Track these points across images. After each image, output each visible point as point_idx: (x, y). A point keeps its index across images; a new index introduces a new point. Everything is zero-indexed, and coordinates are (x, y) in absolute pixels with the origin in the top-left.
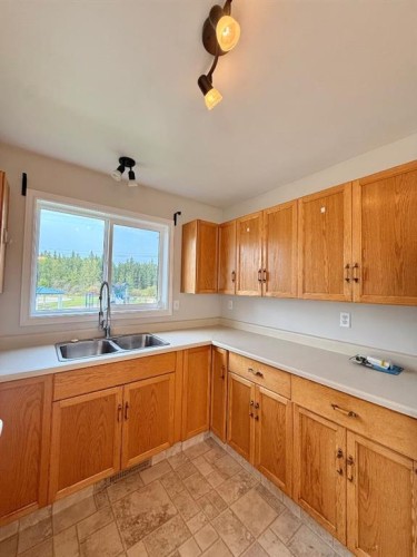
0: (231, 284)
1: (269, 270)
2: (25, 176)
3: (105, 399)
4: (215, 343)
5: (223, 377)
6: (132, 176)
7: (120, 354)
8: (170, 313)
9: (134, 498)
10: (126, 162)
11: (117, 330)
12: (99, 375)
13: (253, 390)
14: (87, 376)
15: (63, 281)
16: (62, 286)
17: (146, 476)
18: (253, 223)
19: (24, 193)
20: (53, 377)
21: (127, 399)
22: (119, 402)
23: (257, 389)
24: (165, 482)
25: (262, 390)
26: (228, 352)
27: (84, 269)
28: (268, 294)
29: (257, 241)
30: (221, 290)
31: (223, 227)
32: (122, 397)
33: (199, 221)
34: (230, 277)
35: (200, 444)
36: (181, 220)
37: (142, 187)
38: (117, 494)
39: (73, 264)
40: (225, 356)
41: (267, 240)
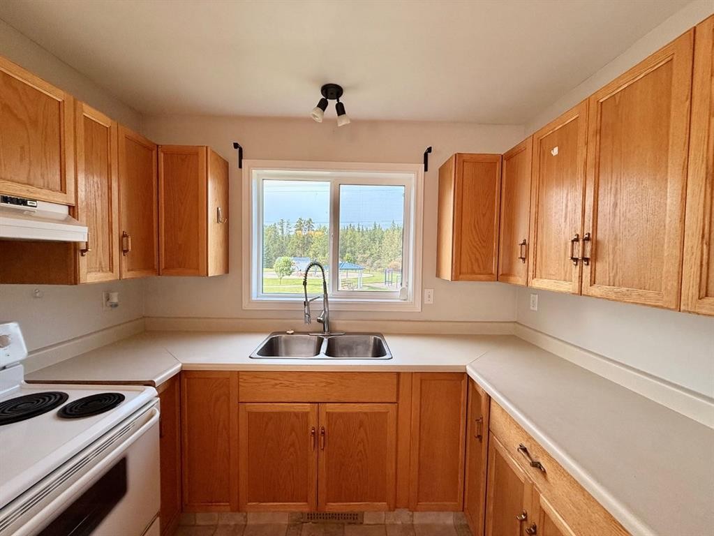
0: (520, 266)
1: (600, 236)
3: (296, 415)
4: (470, 373)
6: (340, 110)
7: (321, 360)
8: (418, 307)
10: (332, 91)
11: (339, 324)
12: (287, 383)
13: (527, 492)
14: (273, 382)
15: (365, 256)
16: (365, 262)
18: (566, 135)
19: (240, 166)
20: (238, 374)
21: (324, 423)
22: (312, 423)
23: (536, 495)
25: (545, 503)
26: (489, 398)
27: (386, 241)
28: (596, 290)
29: (574, 174)
30: (504, 276)
31: (510, 158)
32: (317, 419)
33: (458, 156)
34: (518, 252)
36: (436, 162)
37: (355, 122)
39: (375, 237)
40: (483, 401)
41: (598, 166)
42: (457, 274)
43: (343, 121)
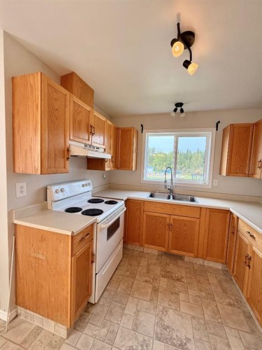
0: (258, 171)
2: (142, 125)
3: (162, 218)
4: (232, 210)
5: (234, 233)
6: (182, 111)
7: (171, 201)
8: (210, 187)
9: (171, 265)
10: (179, 105)
11: (176, 191)
13: (249, 247)
16: (181, 169)
17: (180, 262)
19: (142, 132)
20: (144, 202)
21: (172, 222)
22: (168, 221)
23: (252, 247)
24: (187, 270)
25: (254, 248)
26: (238, 218)
27: (193, 159)
30: (251, 175)
31: (258, 124)
32: (170, 220)
33: (232, 125)
34: (257, 164)
35: (218, 269)
36: (221, 127)
38: (165, 260)
39: (188, 157)
40: (236, 220)
42: (229, 173)
43: (183, 115)
